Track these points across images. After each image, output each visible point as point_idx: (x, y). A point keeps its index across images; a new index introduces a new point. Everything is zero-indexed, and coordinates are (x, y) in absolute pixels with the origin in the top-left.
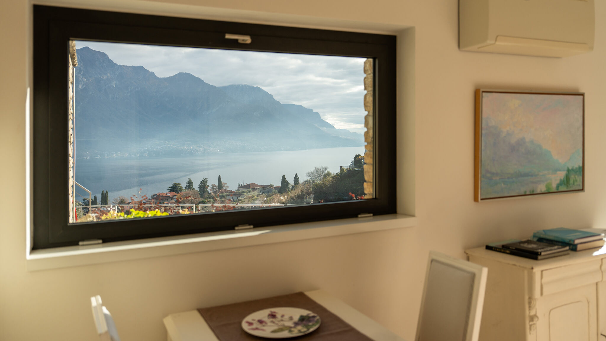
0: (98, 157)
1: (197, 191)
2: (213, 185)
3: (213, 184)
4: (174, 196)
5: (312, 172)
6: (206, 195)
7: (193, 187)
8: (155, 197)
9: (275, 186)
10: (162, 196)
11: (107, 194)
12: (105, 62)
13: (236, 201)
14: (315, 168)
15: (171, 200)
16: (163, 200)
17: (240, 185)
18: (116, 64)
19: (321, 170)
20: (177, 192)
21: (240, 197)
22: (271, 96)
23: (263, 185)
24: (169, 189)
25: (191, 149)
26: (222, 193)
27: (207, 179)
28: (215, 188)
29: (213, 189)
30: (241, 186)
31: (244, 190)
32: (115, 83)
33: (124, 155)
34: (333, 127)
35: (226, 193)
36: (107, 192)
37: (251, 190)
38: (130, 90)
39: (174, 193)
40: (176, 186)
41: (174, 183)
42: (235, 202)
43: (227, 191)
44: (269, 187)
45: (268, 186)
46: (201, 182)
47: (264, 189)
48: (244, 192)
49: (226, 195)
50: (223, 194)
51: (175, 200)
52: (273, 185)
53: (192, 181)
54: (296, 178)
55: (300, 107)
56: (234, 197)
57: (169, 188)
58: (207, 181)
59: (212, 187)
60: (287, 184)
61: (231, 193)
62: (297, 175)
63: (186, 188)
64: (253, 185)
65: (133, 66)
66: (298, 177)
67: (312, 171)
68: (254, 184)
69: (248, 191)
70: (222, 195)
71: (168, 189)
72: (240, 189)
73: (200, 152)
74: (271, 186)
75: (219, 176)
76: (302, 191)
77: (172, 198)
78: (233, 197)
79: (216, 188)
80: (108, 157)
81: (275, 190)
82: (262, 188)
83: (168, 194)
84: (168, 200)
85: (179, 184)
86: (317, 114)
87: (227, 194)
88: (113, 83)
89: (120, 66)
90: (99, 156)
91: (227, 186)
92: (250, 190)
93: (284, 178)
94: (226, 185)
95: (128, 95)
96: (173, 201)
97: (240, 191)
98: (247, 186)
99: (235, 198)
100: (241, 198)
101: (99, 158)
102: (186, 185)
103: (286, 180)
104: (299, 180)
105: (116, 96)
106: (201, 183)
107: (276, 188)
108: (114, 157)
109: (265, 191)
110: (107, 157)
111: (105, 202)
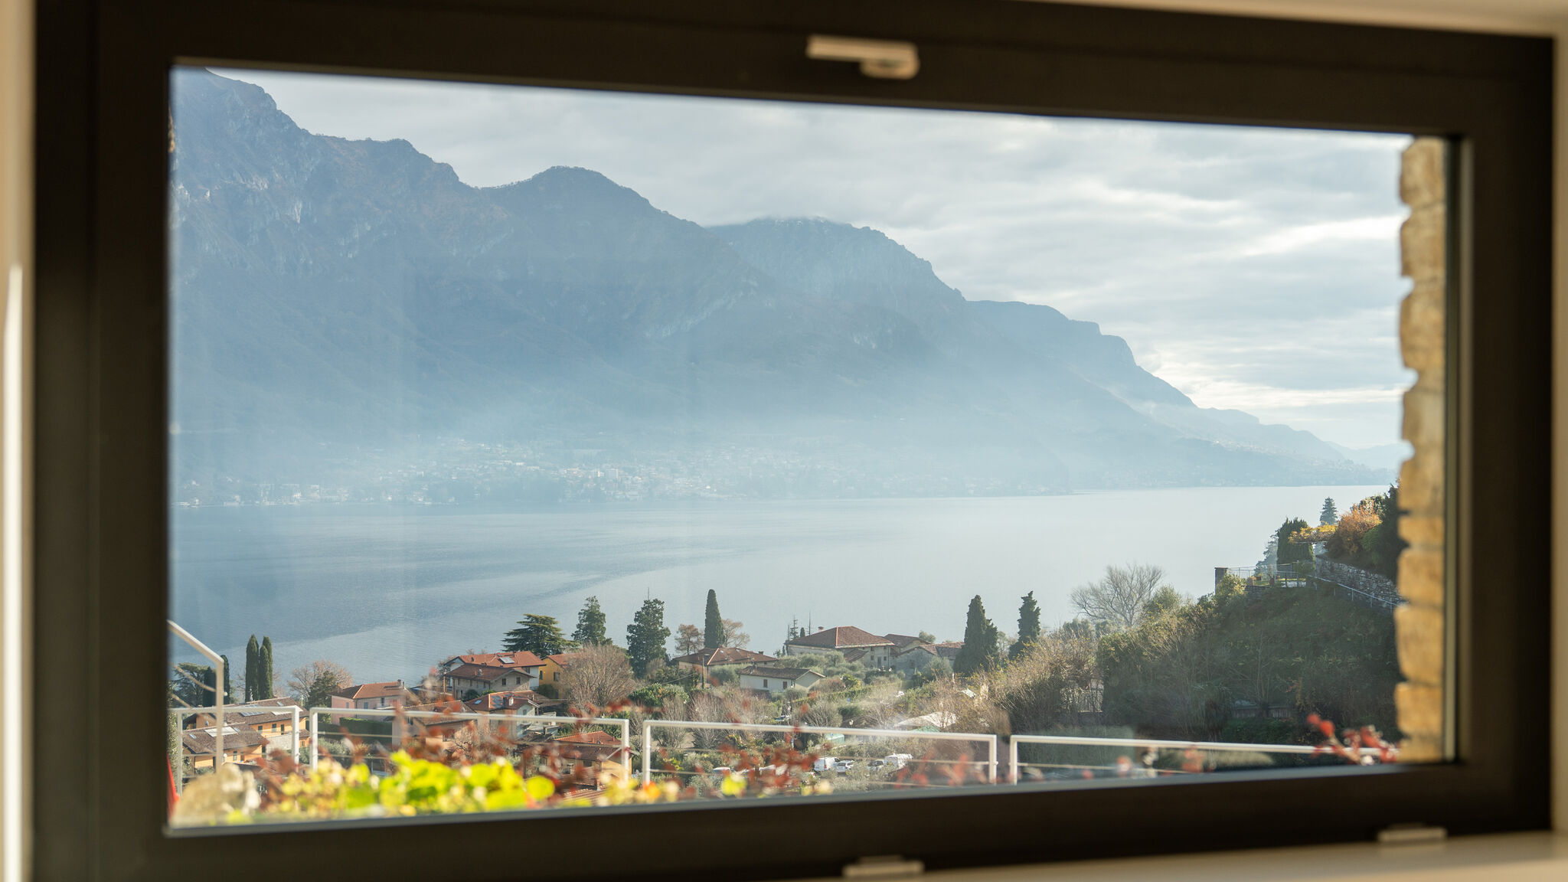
0: (234, 500)
1: (623, 650)
2: (684, 629)
3: (687, 624)
4: (527, 668)
5: (1094, 590)
6: (657, 667)
7: (607, 636)
8: (453, 668)
9: (937, 642)
10: (484, 666)
11: (269, 651)
12: (261, 123)
13: (779, 698)
14: (1110, 570)
15: (519, 682)
16: (485, 682)
17: (794, 634)
18: (305, 133)
19: (1134, 582)
20: (541, 652)
21: (793, 680)
22: (926, 266)
23: (890, 637)
24: (511, 637)
25: (596, 479)
26: (722, 661)
27: (659, 603)
28: (694, 639)
29: (685, 644)
30: (799, 634)
31: (811, 653)
32: (301, 206)
33: (334, 498)
34: (1187, 402)
35: (737, 661)
36: (266, 642)
37: (841, 654)
38: (356, 236)
39: (528, 657)
40: (538, 629)
41: (529, 616)
42: (774, 700)
43: (740, 657)
44: (915, 644)
45: (911, 640)
46: (639, 617)
47: (894, 654)
48: (811, 662)
49: (739, 673)
50: (726, 667)
51: (535, 682)
52: (931, 639)
53: (602, 610)
54: (1029, 614)
55: (1047, 313)
56: (770, 681)
57: (509, 634)
58: (659, 612)
59: (679, 636)
60: (992, 633)
61: (763, 666)
62: (1034, 597)
63: (576, 635)
64: (850, 632)
65: (369, 141)
66: (1038, 610)
67: (1097, 585)
68: (852, 629)
69: (827, 656)
70: (723, 670)
71: (507, 640)
72: (794, 648)
73: (635, 493)
74: (924, 639)
75: (712, 594)
76: (1056, 669)
77: (521, 677)
78: (765, 682)
79: (698, 643)
80: (273, 503)
81: (938, 660)
82: (885, 647)
83: (507, 660)
84: (504, 683)
85: (548, 621)
86: (1118, 343)
87: (743, 666)
88: (293, 207)
89: (320, 139)
90: (237, 497)
91: (742, 637)
92: (837, 653)
93: (976, 608)
94: (738, 632)
95: (350, 256)
96: (525, 688)
97: (797, 657)
98: (826, 639)
99: (775, 686)
100: (797, 687)
101: (236, 504)
102: (579, 626)
103: (987, 616)
104: (1040, 619)
105: (302, 260)
106: (636, 620)
107: (942, 650)
108: (295, 503)
109: (899, 659)
110: (268, 503)
111: (258, 682)
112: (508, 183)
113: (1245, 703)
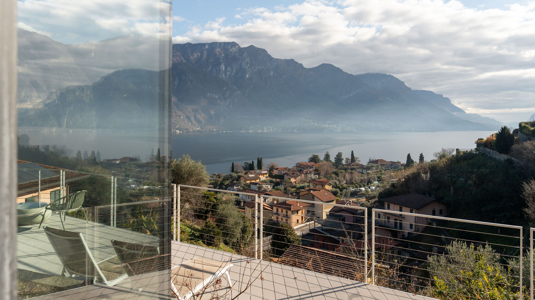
0: (259, 130)
1: (334, 163)
2: (347, 159)
3: (347, 158)
4: (313, 166)
5: (439, 153)
6: (340, 166)
7: (330, 160)
8: (298, 165)
9: (401, 163)
10: (303, 165)
11: (262, 160)
12: (265, 56)
13: (365, 174)
14: (443, 149)
15: (310, 168)
16: (303, 168)
17: (370, 160)
18: (273, 58)
19: (448, 152)
20: (316, 162)
21: (368, 170)
22: (403, 83)
23: (391, 162)
24: (310, 159)
25: (331, 127)
26: (353, 165)
27: (341, 153)
28: (349, 161)
29: (347, 162)
30: (371, 161)
31: (373, 165)
32: (272, 73)
33: (279, 130)
34: (464, 112)
35: (357, 166)
36: (261, 158)
37: (379, 165)
38: (283, 78)
39: (313, 163)
40: (315, 158)
41: (313, 155)
42: (364, 174)
43: (357, 165)
44: (396, 163)
45: (395, 162)
46: (337, 156)
47: (391, 165)
48: (372, 166)
49: (357, 168)
50: (354, 167)
51: (314, 169)
52: (400, 162)
53: (329, 154)
54: (421, 158)
55: (430, 92)
56: (363, 170)
57: (309, 158)
58: (341, 155)
59: (346, 160)
60: (412, 161)
61: (362, 167)
62: (423, 154)
63: (324, 159)
64: (382, 161)
65: (286, 59)
66: (424, 157)
68: (382, 160)
69: (376, 165)
70: (353, 167)
71: (309, 160)
72: (369, 163)
73: (339, 130)
74: (398, 162)
75: (352, 151)
77: (311, 167)
78: (362, 170)
79: (350, 162)
80: (267, 131)
81: (401, 167)
82: (389, 164)
83: (308, 164)
84: (307, 168)
85: (317, 156)
86: (447, 99)
87: (358, 167)
88: (271, 73)
89: (276, 59)
90: (260, 130)
91: (359, 161)
92: (378, 165)
93: (409, 156)
94: (358, 159)
95: (282, 82)
96: (311, 170)
97: (370, 165)
98: (376, 162)
99: (364, 171)
100: (369, 172)
101: (260, 131)
102: (325, 157)
103: (411, 158)
104: (424, 159)
105: (273, 83)
106: (336, 156)
107: (402, 165)
108: (271, 131)
109: (392, 167)
110: (266, 131)
111: (260, 167)
112: (313, 67)
113: (462, 179)
